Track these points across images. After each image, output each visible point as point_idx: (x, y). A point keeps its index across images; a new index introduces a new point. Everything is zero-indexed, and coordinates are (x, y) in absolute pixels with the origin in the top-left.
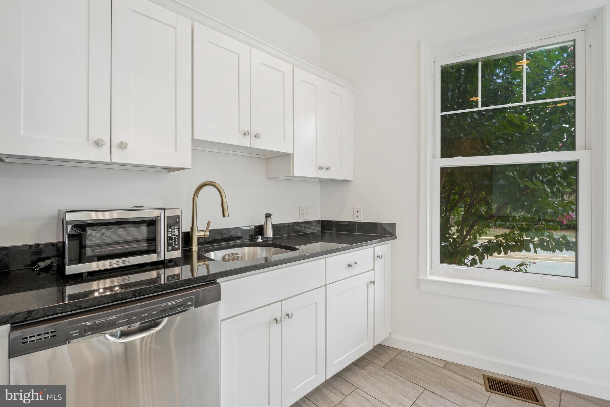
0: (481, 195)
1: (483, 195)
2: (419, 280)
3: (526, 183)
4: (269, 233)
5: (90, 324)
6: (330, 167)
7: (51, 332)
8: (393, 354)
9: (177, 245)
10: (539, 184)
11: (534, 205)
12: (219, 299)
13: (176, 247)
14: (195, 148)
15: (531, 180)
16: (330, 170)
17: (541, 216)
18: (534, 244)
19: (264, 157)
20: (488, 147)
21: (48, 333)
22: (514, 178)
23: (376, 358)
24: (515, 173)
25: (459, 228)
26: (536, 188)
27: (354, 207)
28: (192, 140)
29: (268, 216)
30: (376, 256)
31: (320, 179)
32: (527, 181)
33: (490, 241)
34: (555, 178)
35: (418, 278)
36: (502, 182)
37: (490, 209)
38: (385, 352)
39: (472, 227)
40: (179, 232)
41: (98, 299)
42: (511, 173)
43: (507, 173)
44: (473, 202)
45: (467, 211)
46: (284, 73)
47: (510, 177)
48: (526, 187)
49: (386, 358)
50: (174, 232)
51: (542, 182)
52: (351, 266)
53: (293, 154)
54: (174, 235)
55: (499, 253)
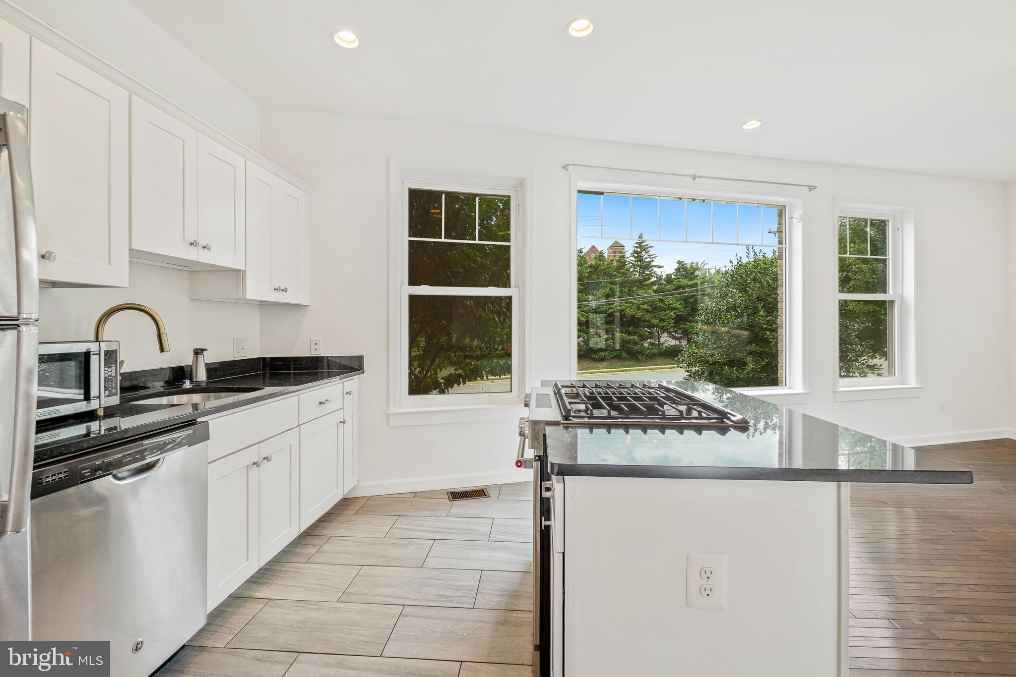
0: (441, 324)
1: (443, 323)
2: (388, 415)
3: (480, 313)
4: (202, 375)
5: (99, 463)
6: (286, 289)
7: (64, 472)
8: (363, 501)
9: (114, 388)
10: (489, 313)
11: (487, 334)
12: (208, 438)
13: (114, 391)
14: (133, 260)
15: (484, 310)
16: (286, 291)
17: (491, 344)
18: (486, 371)
19: (188, 269)
20: (449, 274)
21: (61, 473)
22: (470, 307)
23: (345, 509)
24: (472, 302)
25: (421, 362)
26: (488, 318)
27: (312, 339)
28: (129, 249)
29: (198, 352)
30: (345, 393)
31: (261, 301)
32: (480, 310)
33: (451, 375)
34: (501, 308)
35: (387, 412)
36: (461, 311)
37: (450, 339)
38: (352, 503)
39: (432, 362)
40: (116, 372)
41: (98, 438)
42: (469, 302)
43: (466, 302)
44: (434, 332)
45: (428, 343)
46: (235, 167)
47: (468, 306)
48: (481, 317)
49: (355, 507)
50: (111, 371)
51: (492, 312)
52: (324, 403)
53: (244, 272)
54: (109, 376)
55: (459, 385)
